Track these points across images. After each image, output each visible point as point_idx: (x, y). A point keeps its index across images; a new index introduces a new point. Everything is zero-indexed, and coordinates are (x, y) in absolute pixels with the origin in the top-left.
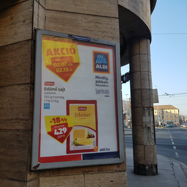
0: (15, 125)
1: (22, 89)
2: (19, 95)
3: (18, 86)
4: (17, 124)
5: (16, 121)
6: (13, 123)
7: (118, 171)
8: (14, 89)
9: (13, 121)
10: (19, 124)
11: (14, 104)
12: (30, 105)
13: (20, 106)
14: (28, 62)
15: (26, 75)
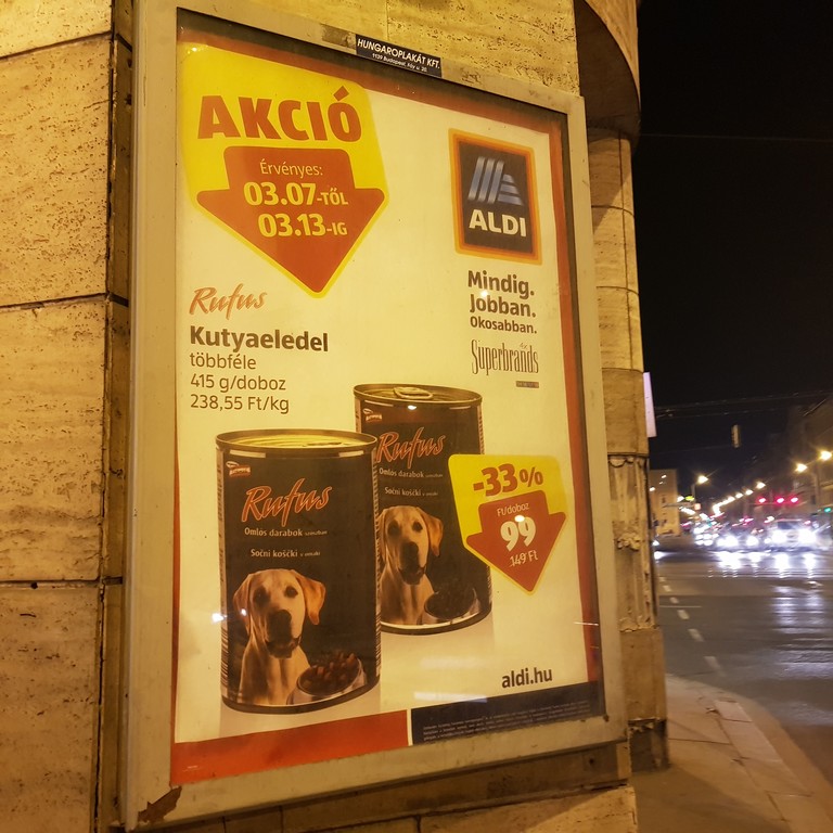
0: (7, 551)
1: (56, 330)
2: (33, 367)
3: (29, 312)
4: (22, 542)
5: (16, 526)
10: (34, 545)
12: (108, 431)
13: (40, 433)
14: (91, 168)
15: (75, 249)
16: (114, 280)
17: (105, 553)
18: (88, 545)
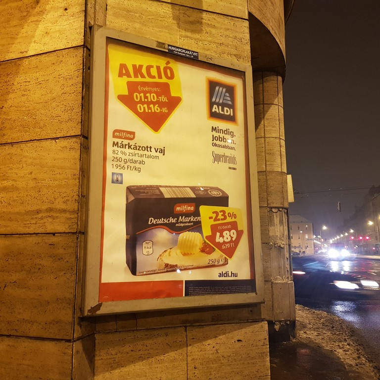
0: (45, 223)
1: (63, 147)
2: (55, 160)
3: (54, 141)
4: (50, 220)
5: (48, 214)
6: (42, 219)
7: (251, 321)
8: (42, 147)
9: (40, 215)
10: (54, 220)
11: (45, 180)
12: (81, 182)
13: (57, 183)
14: (76, 92)
15: (70, 120)
16: (84, 130)
17: (79, 223)
18: (73, 221)
